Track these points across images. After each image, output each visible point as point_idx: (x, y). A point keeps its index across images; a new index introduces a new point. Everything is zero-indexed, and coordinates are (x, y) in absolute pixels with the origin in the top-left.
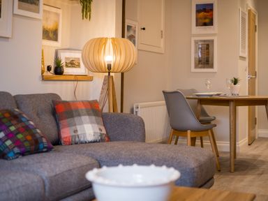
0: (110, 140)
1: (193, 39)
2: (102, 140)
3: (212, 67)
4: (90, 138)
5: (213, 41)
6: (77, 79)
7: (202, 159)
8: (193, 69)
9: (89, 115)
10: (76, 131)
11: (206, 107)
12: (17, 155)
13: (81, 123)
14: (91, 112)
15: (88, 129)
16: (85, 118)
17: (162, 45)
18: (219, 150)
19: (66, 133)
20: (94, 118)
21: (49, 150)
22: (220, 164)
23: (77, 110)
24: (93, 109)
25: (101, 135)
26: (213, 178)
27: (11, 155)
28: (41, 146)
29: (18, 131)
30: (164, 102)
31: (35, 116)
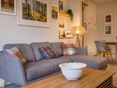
0: (77, 55)
1: (105, 26)
2: (75, 55)
3: (111, 34)
4: (71, 54)
5: (111, 26)
6: (69, 38)
7: (102, 61)
8: (105, 35)
9: (71, 48)
10: (67, 52)
11: (109, 45)
12: (49, 59)
13: (69, 50)
14: (72, 47)
15: (71, 52)
16: (70, 49)
17: (95, 28)
18: (113, 57)
19: (65, 53)
20: (72, 49)
21: (58, 57)
22: (112, 62)
23: (68, 46)
24: (72, 46)
25: (74, 53)
26: (107, 66)
27: (48, 58)
28: (56, 56)
29: (50, 52)
30: (95, 44)
31: (56, 48)
